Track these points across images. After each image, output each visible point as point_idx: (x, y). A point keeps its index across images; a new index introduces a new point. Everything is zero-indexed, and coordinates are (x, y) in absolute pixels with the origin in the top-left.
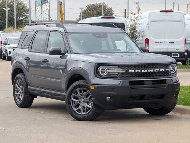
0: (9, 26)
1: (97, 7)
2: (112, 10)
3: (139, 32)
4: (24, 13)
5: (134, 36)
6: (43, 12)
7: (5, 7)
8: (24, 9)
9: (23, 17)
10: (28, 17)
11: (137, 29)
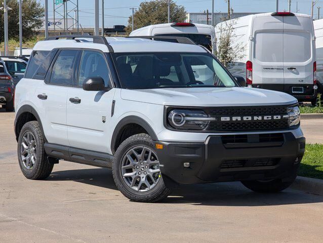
0: (9, 38)
1: (159, 7)
2: (185, 11)
3: (234, 50)
4: (34, 16)
5: (226, 57)
6: (67, 14)
7: (3, 6)
8: (34, 8)
9: (33, 23)
10: (41, 23)
11: (232, 45)
